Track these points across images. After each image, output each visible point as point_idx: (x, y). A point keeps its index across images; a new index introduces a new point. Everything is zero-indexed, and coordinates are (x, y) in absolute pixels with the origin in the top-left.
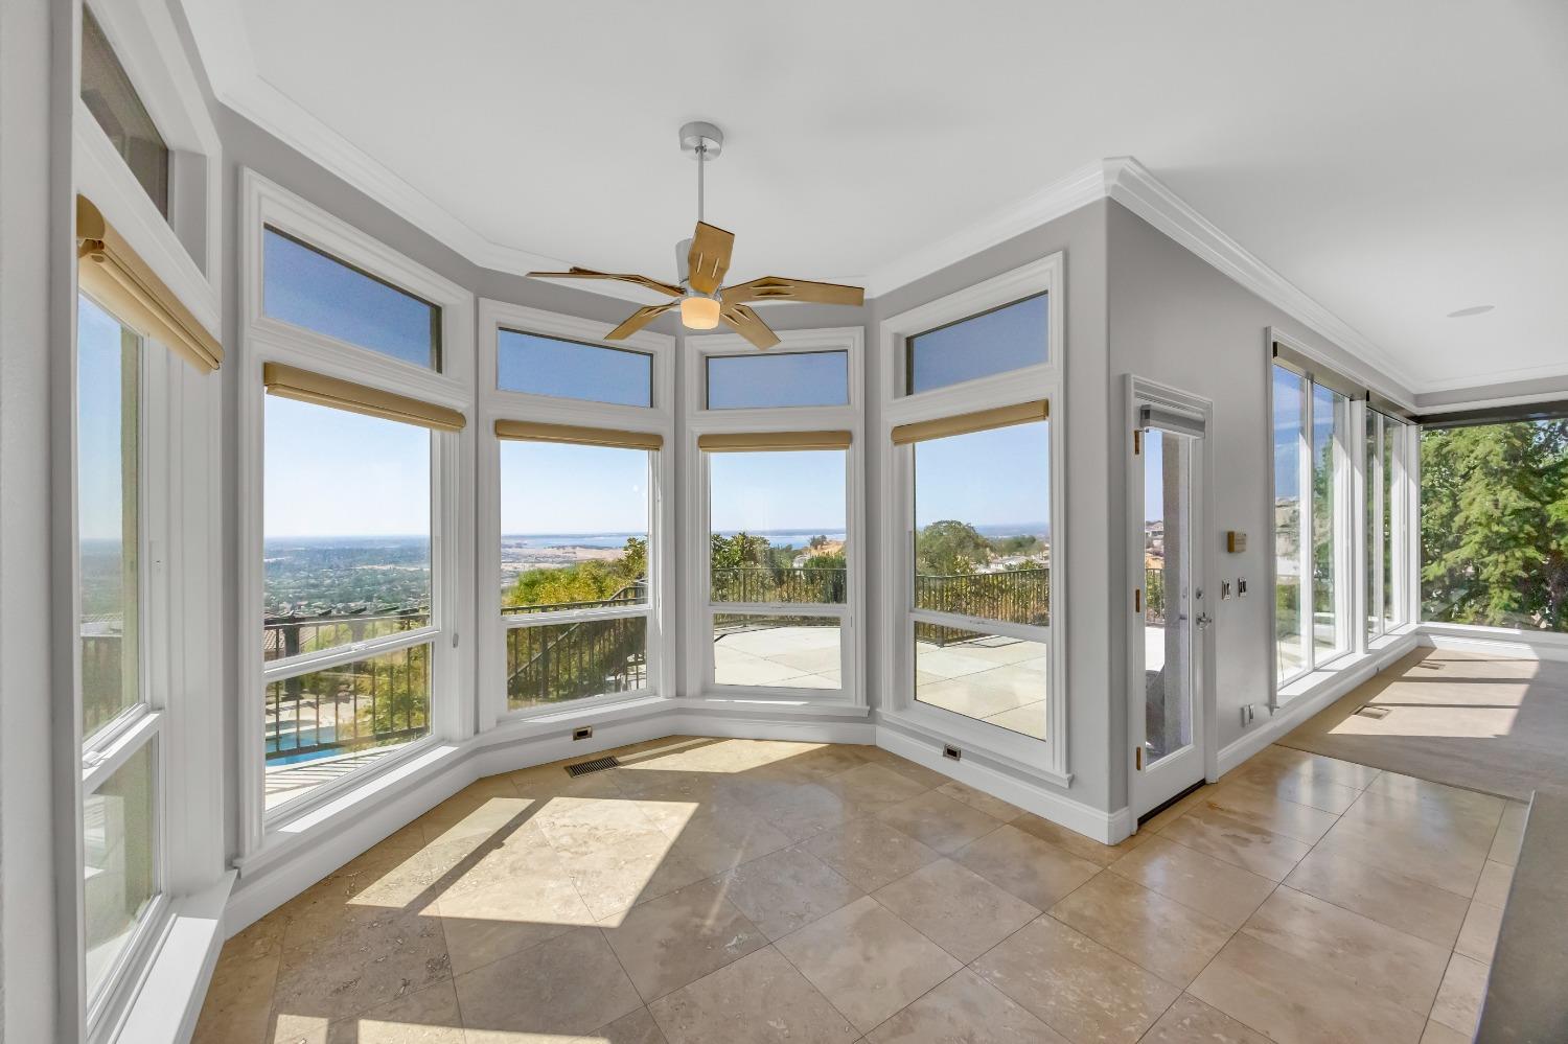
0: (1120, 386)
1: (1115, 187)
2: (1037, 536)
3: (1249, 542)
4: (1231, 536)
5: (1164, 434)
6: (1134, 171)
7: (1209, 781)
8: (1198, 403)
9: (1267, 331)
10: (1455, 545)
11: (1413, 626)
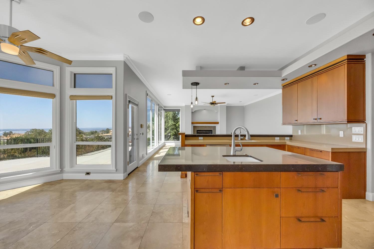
0: (126, 96)
1: (125, 59)
2: (97, 131)
3: (144, 126)
4: (141, 125)
5: (132, 106)
6: (128, 58)
7: (138, 167)
8: (137, 101)
9: (146, 91)
10: (168, 130)
11: (164, 142)
